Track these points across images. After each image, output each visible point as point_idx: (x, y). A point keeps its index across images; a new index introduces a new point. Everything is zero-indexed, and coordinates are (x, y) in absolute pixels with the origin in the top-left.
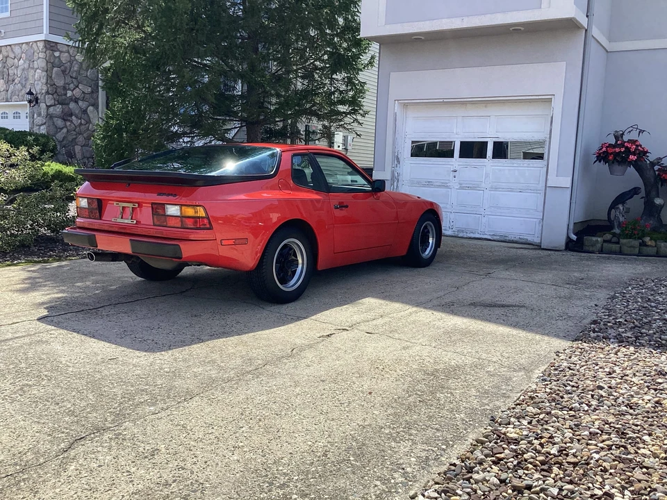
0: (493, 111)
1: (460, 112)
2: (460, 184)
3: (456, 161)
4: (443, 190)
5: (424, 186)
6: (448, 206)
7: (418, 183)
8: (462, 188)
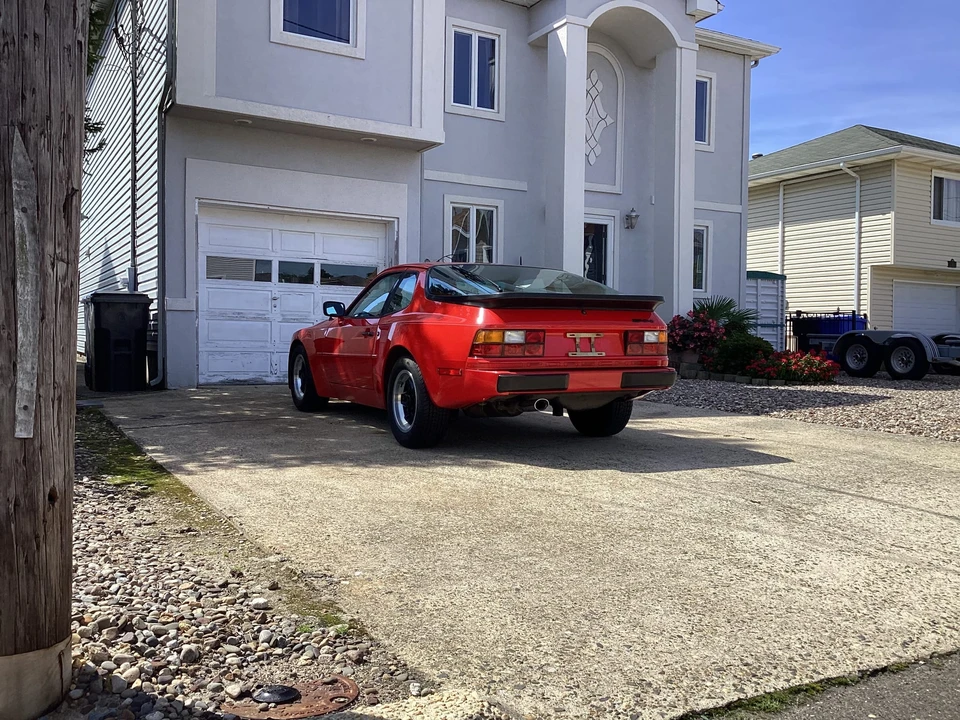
0: (320, 228)
1: (276, 224)
2: (282, 315)
3: (275, 286)
4: (260, 324)
5: (231, 319)
6: (268, 345)
7: (222, 315)
8: (285, 320)
